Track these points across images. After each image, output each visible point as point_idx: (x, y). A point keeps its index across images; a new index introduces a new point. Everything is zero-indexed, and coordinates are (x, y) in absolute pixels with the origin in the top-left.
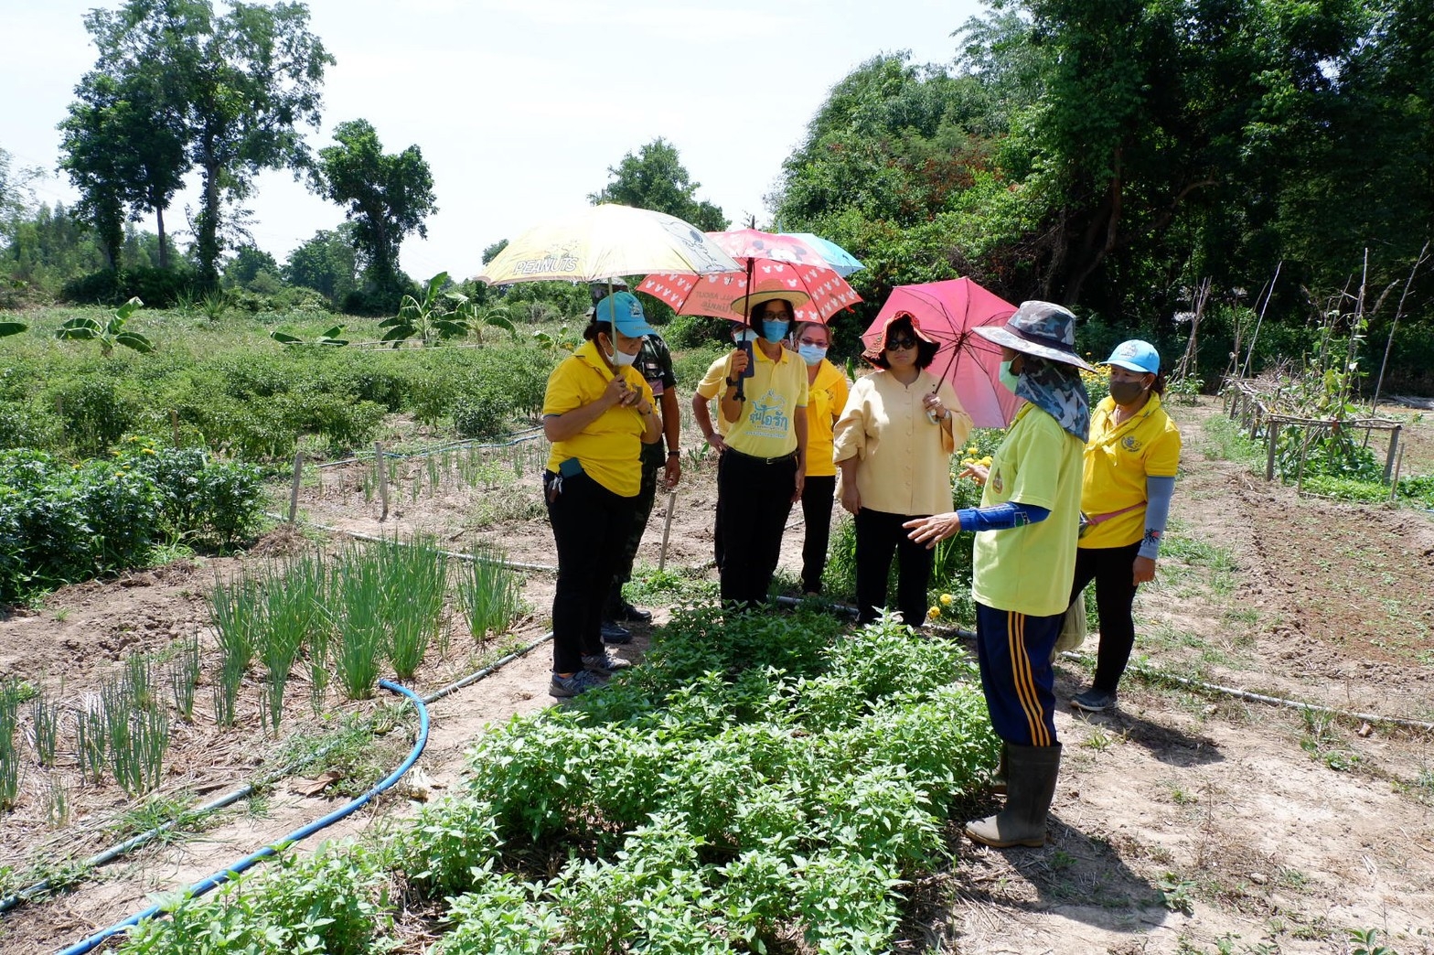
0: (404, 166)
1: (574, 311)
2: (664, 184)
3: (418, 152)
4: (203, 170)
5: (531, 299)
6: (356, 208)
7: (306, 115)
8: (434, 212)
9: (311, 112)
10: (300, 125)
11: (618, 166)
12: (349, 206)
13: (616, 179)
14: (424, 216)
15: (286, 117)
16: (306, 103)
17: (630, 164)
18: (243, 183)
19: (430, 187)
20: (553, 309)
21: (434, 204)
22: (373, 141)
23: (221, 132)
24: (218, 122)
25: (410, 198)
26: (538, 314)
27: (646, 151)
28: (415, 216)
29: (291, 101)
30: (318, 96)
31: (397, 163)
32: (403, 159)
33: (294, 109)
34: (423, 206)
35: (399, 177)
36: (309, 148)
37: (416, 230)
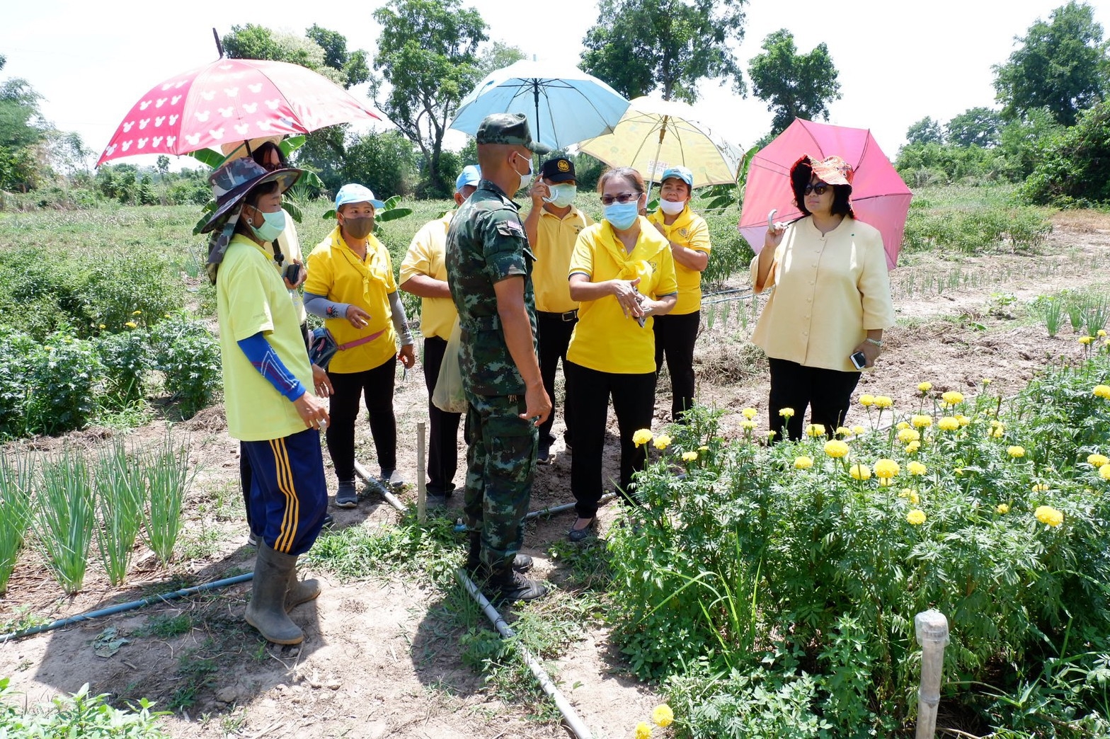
0: (812, 62)
1: (960, 174)
2: (1073, 43)
3: (825, 48)
4: (664, 86)
5: (919, 166)
6: (776, 102)
7: (735, 31)
8: (839, 98)
9: (738, 29)
10: (730, 41)
11: (1024, 34)
12: (770, 101)
13: (1020, 46)
14: (831, 101)
15: (720, 36)
16: (735, 22)
17: (1037, 31)
18: (693, 93)
19: (835, 77)
20: (938, 173)
21: (838, 91)
22: (789, 45)
23: (675, 55)
24: (673, 48)
25: (819, 88)
26: (923, 179)
27: (1058, 14)
28: (821, 103)
29: (724, 23)
30: (744, 15)
31: (807, 60)
32: (812, 57)
33: (726, 29)
34: (827, 94)
35: (808, 72)
36: (736, 59)
37: (821, 114)
